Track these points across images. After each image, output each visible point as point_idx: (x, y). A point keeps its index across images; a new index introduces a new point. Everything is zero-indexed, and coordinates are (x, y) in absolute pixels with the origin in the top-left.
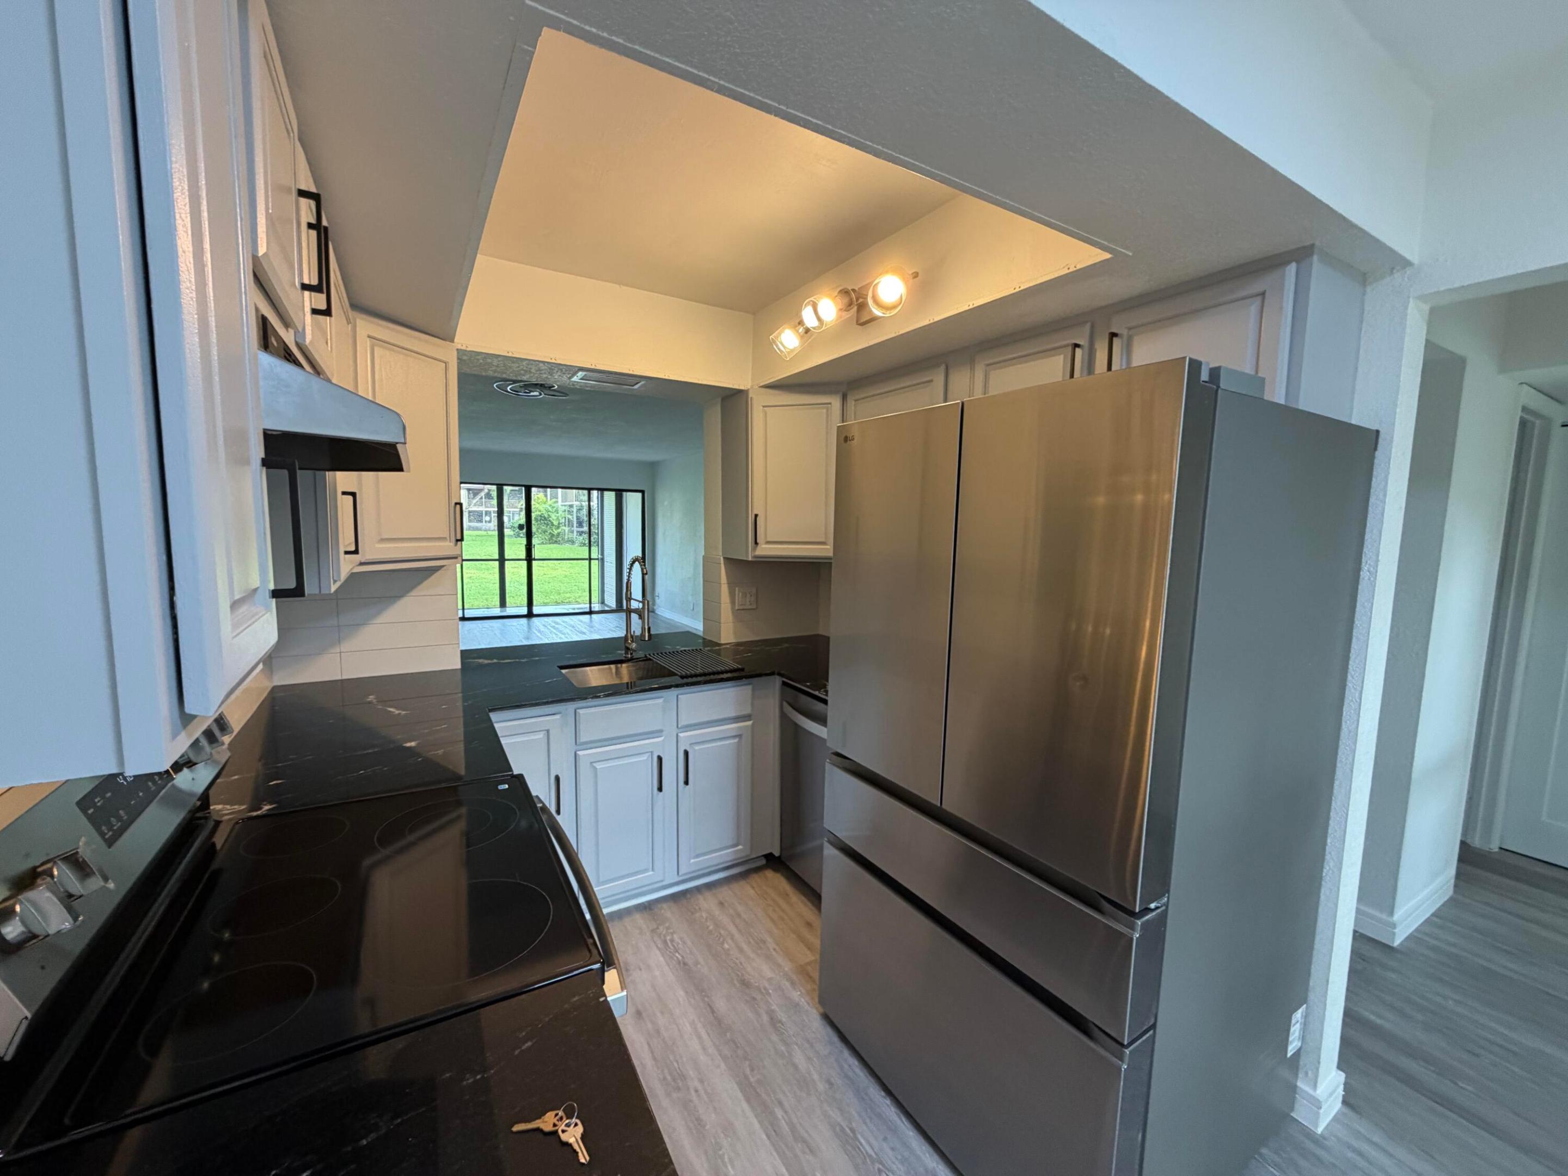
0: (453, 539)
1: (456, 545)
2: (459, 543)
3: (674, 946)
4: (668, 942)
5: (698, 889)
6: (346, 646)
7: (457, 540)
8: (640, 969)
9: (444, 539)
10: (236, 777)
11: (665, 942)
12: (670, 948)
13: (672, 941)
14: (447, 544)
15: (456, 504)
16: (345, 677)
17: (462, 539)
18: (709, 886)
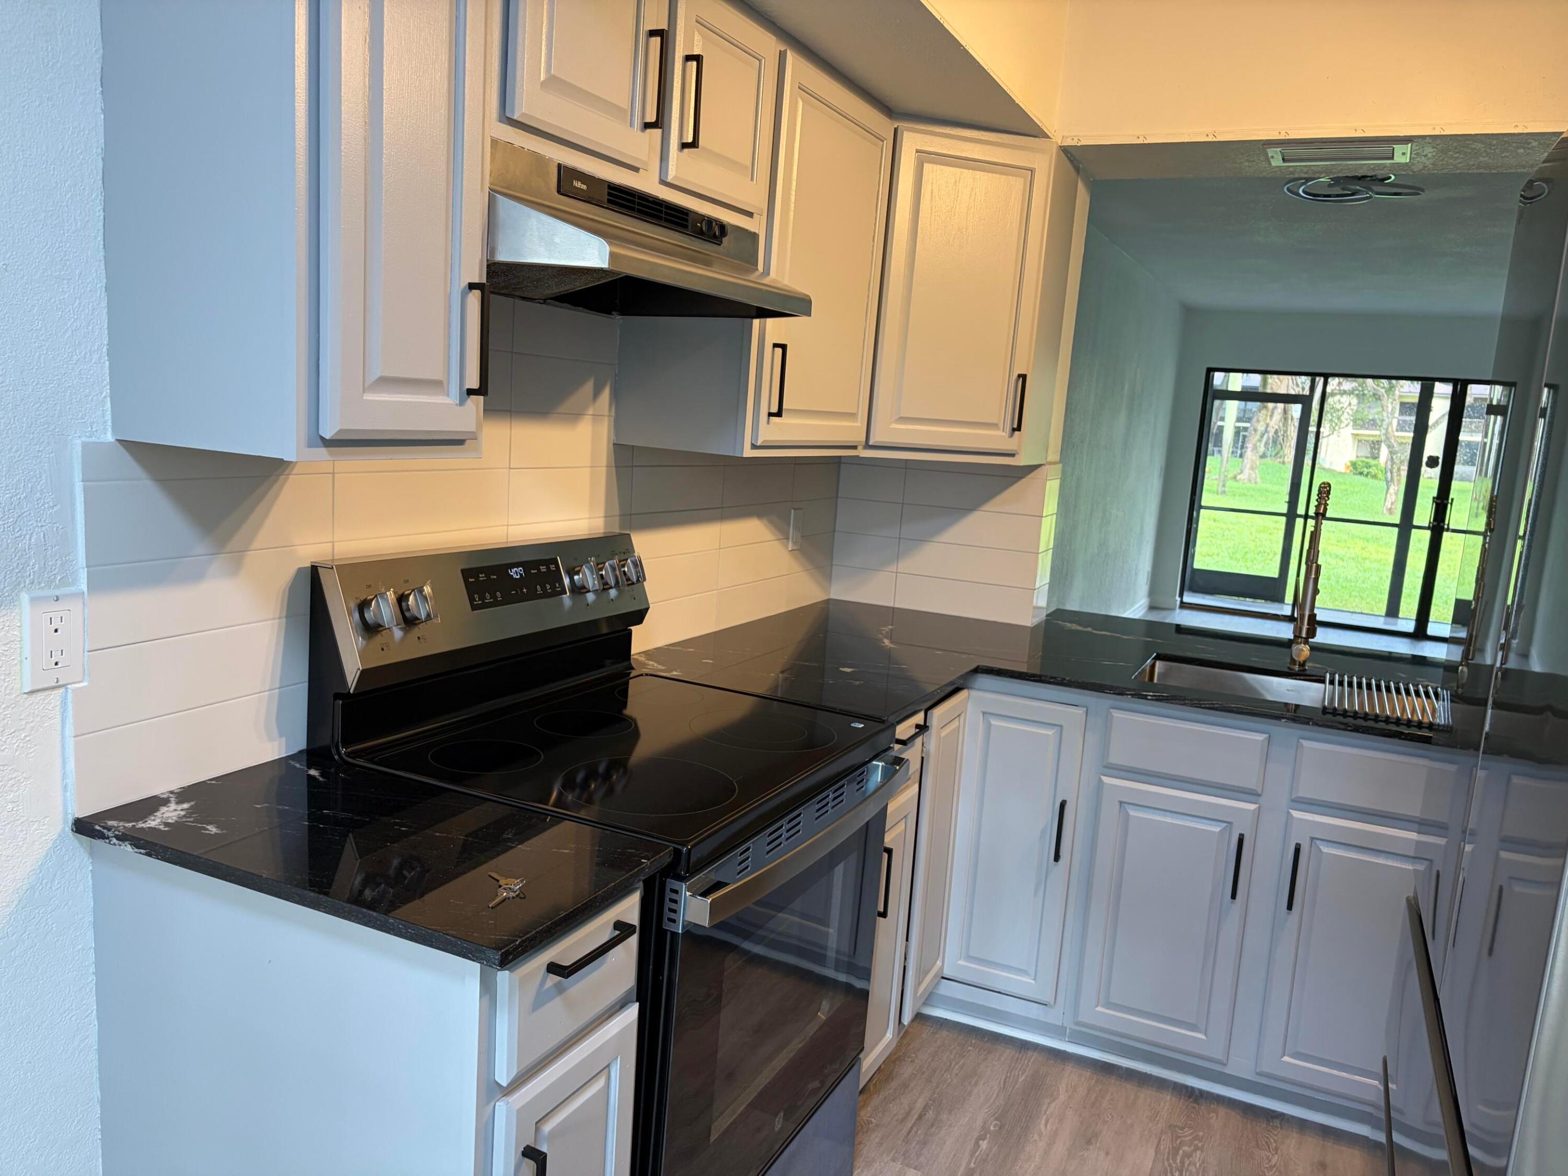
0: (1008, 428)
1: (1011, 435)
2: (1016, 433)
3: (1182, 1162)
4: (1181, 1152)
5: (1303, 1125)
6: (906, 565)
7: (1014, 430)
8: (1107, 1154)
9: (994, 426)
10: (692, 650)
11: (1176, 1150)
12: (1175, 1161)
13: (1189, 1155)
14: (999, 433)
15: (1019, 376)
16: (897, 606)
17: (1019, 428)
18: (1326, 1131)
